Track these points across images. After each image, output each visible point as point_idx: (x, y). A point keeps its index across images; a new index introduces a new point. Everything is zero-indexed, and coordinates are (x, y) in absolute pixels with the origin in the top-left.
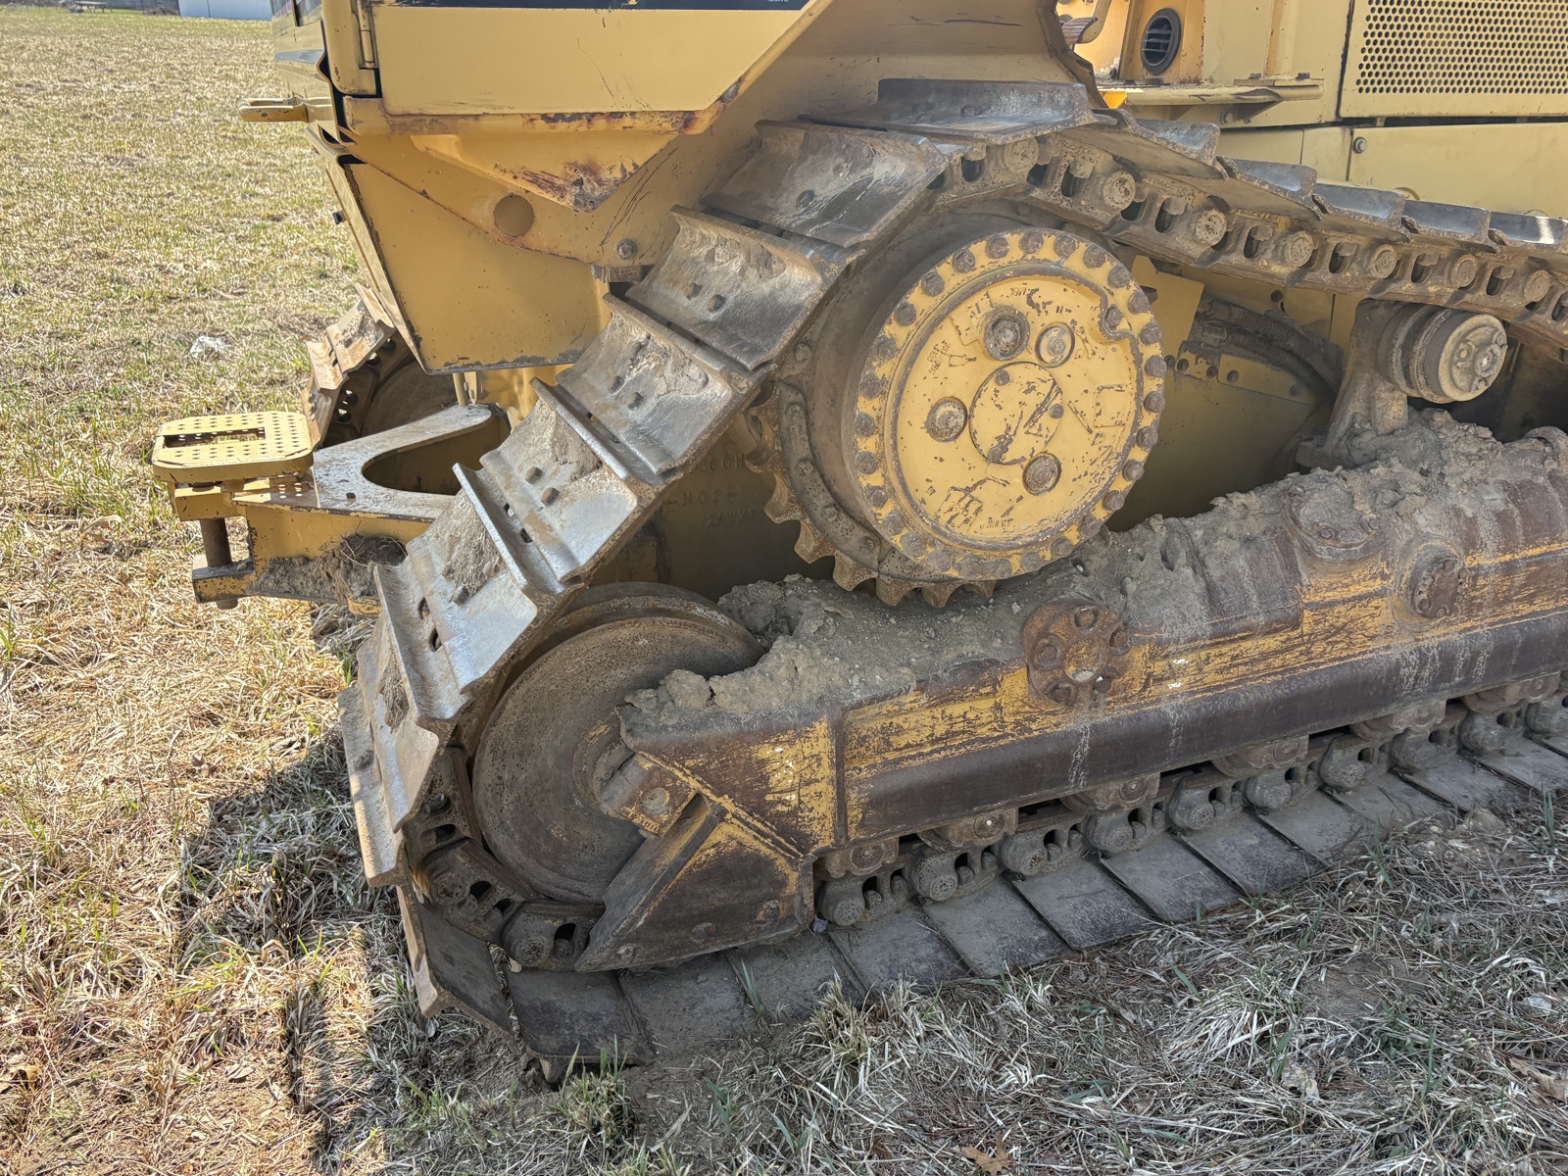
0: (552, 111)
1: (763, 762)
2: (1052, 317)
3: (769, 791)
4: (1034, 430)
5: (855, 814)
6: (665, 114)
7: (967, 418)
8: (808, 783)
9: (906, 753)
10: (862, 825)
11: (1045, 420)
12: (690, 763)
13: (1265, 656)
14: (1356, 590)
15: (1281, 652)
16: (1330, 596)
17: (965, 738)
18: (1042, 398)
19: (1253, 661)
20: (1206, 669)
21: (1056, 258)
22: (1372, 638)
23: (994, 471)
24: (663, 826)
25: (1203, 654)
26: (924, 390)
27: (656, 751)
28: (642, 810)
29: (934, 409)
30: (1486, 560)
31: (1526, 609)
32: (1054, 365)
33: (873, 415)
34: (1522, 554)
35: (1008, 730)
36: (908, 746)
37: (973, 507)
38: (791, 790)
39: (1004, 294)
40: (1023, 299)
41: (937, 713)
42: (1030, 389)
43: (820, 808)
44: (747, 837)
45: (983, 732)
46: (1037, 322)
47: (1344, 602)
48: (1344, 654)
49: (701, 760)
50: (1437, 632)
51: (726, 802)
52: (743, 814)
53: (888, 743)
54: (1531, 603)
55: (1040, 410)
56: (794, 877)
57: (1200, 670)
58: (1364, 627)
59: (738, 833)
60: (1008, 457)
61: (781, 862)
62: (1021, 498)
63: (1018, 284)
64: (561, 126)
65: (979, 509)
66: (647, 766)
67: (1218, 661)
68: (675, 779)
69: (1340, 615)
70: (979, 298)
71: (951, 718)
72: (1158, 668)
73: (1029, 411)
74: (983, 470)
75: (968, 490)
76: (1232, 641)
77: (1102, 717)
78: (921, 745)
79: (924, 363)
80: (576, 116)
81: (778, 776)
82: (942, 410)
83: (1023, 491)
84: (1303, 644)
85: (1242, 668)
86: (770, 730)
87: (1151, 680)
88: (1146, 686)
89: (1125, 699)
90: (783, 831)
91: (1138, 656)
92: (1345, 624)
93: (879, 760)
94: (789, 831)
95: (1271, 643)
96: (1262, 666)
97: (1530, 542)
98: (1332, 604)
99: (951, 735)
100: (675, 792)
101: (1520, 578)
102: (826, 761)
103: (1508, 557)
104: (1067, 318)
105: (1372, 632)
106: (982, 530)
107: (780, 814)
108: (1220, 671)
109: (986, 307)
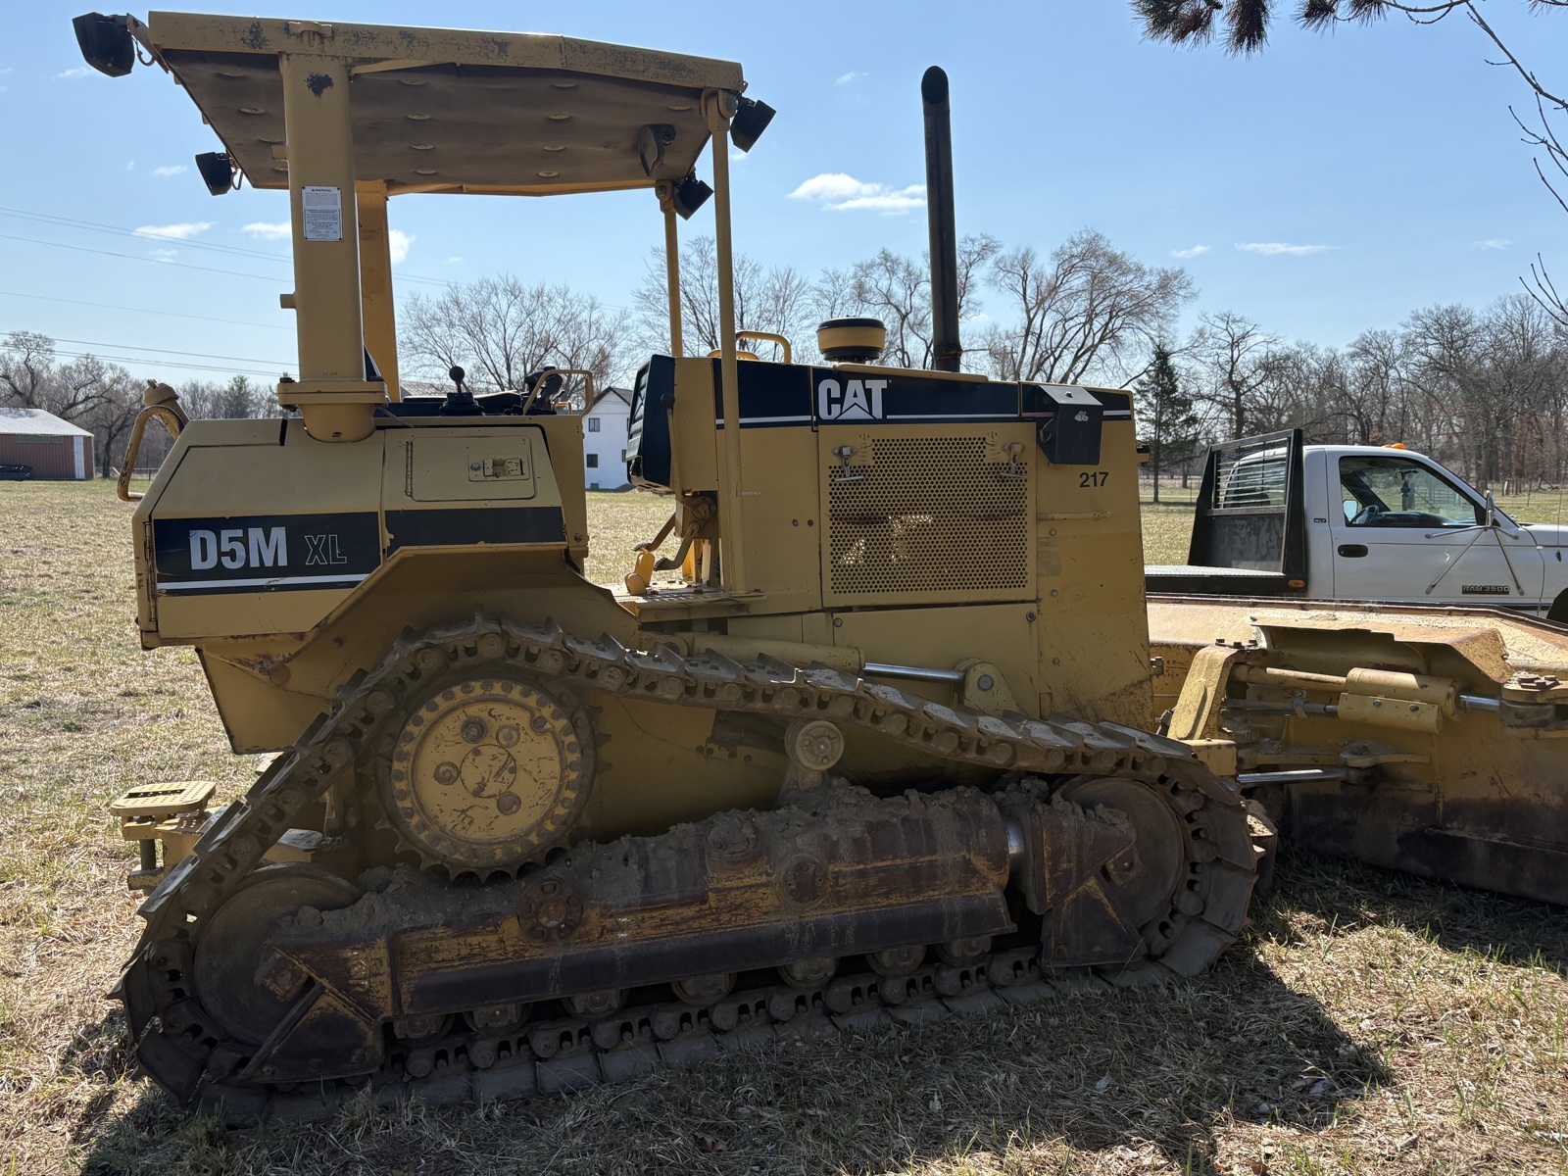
0: (236, 634)
1: (347, 960)
2: (504, 722)
3: (351, 978)
4: (500, 780)
5: (406, 998)
6: (290, 634)
7: (459, 773)
8: (376, 975)
9: (442, 964)
10: (411, 1005)
11: (506, 774)
12: (302, 956)
13: (685, 920)
14: (746, 882)
15: (697, 918)
16: (729, 884)
17: (481, 958)
18: (502, 763)
19: (677, 923)
20: (643, 925)
21: (502, 693)
22: (766, 913)
23: (477, 801)
24: (287, 992)
25: (640, 916)
26: (432, 757)
27: (283, 948)
28: (274, 981)
29: (438, 768)
30: (842, 867)
31: (885, 902)
32: (509, 746)
33: (404, 770)
34: (872, 865)
35: (510, 956)
36: (443, 960)
37: (467, 820)
38: (364, 979)
39: (473, 711)
40: (486, 713)
41: (461, 941)
42: (494, 758)
43: (384, 993)
44: (339, 1005)
45: (493, 955)
46: (494, 726)
47: (738, 888)
48: (746, 923)
49: (309, 955)
50: (815, 913)
51: (325, 982)
52: (336, 990)
53: (430, 957)
54: (888, 898)
55: (502, 769)
56: (370, 1034)
57: (639, 926)
58: (756, 906)
59: (334, 1003)
60: (485, 793)
61: (362, 1024)
62: (497, 817)
63: (482, 706)
64: (240, 640)
65: (471, 822)
66: (278, 956)
67: (651, 921)
68: (295, 965)
69: (736, 897)
70: (459, 712)
71: (470, 945)
72: (609, 923)
73: (495, 770)
74: (471, 800)
75: (463, 811)
76: (658, 909)
77: (572, 952)
78: (452, 960)
79: (430, 745)
80: (248, 636)
81: (356, 969)
82: (442, 769)
83: (499, 813)
84: (712, 914)
85: (669, 927)
86: (350, 942)
87: (603, 930)
88: (602, 934)
89: (589, 942)
90: (360, 1003)
91: (593, 915)
92: (742, 904)
93: (425, 967)
94: (364, 1003)
95: (689, 912)
96: (684, 927)
97: (876, 858)
98: (730, 889)
99: (472, 956)
100: (296, 974)
101: (873, 881)
102: (385, 963)
103: (861, 866)
104: (513, 723)
105: (764, 909)
106: (475, 833)
107: (358, 992)
108: (655, 928)
109: (463, 717)
